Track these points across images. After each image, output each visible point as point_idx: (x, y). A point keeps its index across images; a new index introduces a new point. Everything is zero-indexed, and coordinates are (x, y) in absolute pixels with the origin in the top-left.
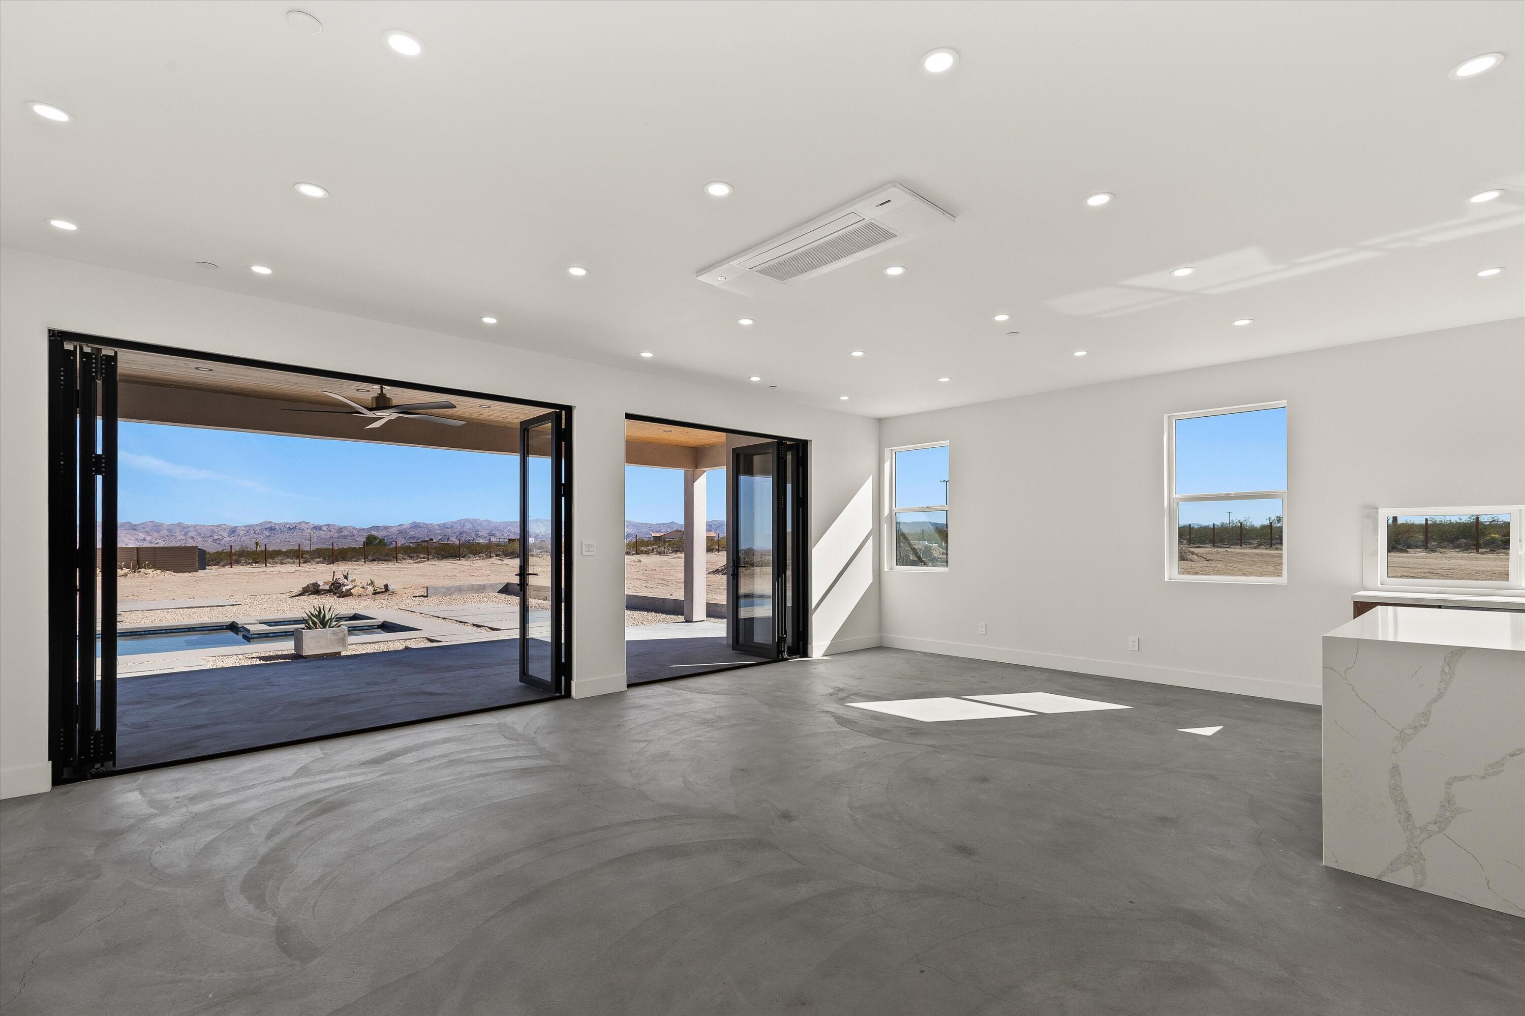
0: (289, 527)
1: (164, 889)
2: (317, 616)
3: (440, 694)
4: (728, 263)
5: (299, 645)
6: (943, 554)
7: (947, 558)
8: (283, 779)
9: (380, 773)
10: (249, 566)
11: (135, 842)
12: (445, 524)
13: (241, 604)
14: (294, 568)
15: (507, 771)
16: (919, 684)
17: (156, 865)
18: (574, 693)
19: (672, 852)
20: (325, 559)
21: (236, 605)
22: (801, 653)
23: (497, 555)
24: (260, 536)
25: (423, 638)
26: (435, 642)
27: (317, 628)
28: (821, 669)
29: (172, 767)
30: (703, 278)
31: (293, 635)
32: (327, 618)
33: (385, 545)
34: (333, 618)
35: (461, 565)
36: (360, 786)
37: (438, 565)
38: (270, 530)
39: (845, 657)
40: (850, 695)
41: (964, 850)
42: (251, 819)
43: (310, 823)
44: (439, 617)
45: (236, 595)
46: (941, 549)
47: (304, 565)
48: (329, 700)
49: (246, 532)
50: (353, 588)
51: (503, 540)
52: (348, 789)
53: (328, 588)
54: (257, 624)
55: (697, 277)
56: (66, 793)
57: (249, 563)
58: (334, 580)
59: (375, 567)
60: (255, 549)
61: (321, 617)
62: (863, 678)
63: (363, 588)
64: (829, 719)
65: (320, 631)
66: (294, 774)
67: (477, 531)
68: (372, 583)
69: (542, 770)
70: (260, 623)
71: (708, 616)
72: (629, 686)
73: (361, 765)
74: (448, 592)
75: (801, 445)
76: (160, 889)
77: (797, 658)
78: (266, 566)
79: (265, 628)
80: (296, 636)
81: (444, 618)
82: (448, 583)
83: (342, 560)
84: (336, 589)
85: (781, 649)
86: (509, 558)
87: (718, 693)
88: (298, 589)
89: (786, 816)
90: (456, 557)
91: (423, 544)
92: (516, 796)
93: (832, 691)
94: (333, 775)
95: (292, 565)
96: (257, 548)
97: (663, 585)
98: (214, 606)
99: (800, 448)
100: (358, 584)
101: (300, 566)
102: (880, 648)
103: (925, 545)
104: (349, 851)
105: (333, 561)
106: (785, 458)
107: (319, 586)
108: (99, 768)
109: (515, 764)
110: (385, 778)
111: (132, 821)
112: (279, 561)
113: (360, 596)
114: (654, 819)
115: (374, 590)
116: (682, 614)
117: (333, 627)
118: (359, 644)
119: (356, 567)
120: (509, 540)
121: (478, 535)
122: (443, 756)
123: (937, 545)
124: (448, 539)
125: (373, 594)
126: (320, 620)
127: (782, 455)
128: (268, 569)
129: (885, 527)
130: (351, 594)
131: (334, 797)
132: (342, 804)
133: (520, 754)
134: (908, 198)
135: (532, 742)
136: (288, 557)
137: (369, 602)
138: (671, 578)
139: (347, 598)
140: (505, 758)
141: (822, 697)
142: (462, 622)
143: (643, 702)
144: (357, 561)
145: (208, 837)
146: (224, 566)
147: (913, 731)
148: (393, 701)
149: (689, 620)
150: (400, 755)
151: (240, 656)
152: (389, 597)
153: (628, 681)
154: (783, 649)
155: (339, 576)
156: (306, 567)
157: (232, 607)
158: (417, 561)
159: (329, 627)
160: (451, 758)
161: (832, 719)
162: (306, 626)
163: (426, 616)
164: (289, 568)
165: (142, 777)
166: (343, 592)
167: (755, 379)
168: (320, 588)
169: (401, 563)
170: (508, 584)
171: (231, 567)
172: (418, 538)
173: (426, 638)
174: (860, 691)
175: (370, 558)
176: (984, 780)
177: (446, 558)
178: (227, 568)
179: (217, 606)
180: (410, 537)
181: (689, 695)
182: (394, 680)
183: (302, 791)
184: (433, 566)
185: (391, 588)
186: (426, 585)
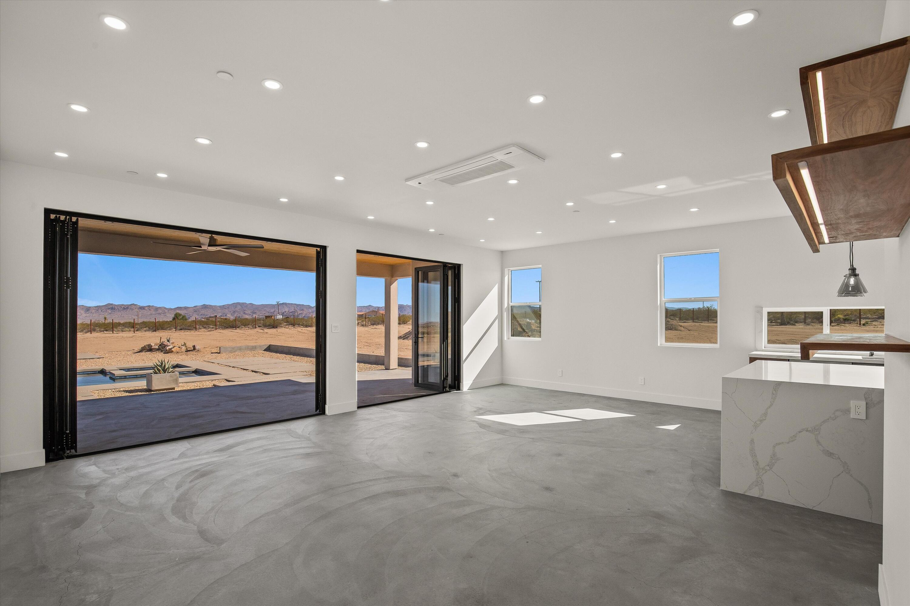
0: (124, 308)
1: (132, 513)
2: (161, 366)
3: (248, 413)
4: (423, 176)
5: (149, 382)
6: (538, 327)
7: (540, 330)
8: (173, 460)
9: (227, 456)
10: (102, 333)
11: (104, 491)
12: (223, 306)
13: (104, 358)
14: (131, 334)
15: (298, 455)
16: (524, 405)
17: (121, 502)
18: (327, 412)
19: (397, 494)
20: (149, 328)
21: (101, 358)
22: (457, 388)
23: (259, 327)
24: (105, 313)
25: (223, 379)
26: (231, 382)
27: (160, 373)
28: (468, 397)
29: (108, 453)
30: (409, 183)
31: (145, 377)
32: (166, 367)
33: (186, 319)
34: (170, 367)
35: (237, 333)
36: (218, 463)
37: (223, 333)
38: (111, 309)
39: (482, 390)
40: (486, 412)
41: (548, 489)
42: (163, 480)
43: (197, 481)
44: (230, 366)
45: (99, 352)
46: (537, 324)
47: (137, 332)
48: (183, 416)
49: (96, 311)
50: (173, 348)
51: (261, 317)
52: (212, 464)
53: (158, 348)
54: (118, 370)
55: (405, 182)
56: (55, 466)
57: (102, 331)
58: (161, 342)
59: (182, 334)
60: (104, 322)
61: (163, 367)
62: (493, 402)
63: (179, 347)
64: (475, 425)
65: (162, 375)
66: (178, 457)
67: (244, 311)
68: (185, 344)
69: (317, 454)
70: (120, 370)
71: (398, 366)
72: (359, 407)
73: (214, 452)
74: (233, 350)
75: (457, 267)
76: (129, 513)
77: (454, 391)
78: (113, 333)
79: (123, 373)
80: (148, 378)
81: (233, 367)
82: (231, 344)
83: (161, 330)
84: (162, 348)
85: (445, 386)
86: (267, 329)
87: (410, 412)
88: (138, 348)
89: (456, 475)
90: (234, 328)
91: (211, 319)
92: (307, 468)
93: (476, 409)
94: (201, 457)
95: (129, 332)
96: (105, 321)
97: (367, 346)
98: (87, 359)
99: (456, 269)
100: (176, 345)
101: (134, 333)
102: (502, 385)
103: (527, 322)
104: (223, 495)
105: (155, 330)
106: (447, 275)
107: (152, 346)
108: (69, 453)
109: (302, 451)
110: (230, 458)
111: (98, 481)
112: (120, 330)
113: (178, 352)
114: (385, 478)
115: (186, 349)
116: (383, 364)
117: (170, 372)
118: (184, 383)
119: (171, 334)
120: (266, 316)
121: (245, 313)
122: (260, 447)
123: (534, 321)
124: (226, 315)
125: (186, 351)
126: (161, 369)
127: (445, 273)
128: (115, 335)
129: (505, 314)
130: (172, 352)
131: (205, 469)
132: (211, 472)
133: (303, 446)
134: (521, 152)
135: (309, 439)
136: (126, 327)
137: (184, 357)
138: (371, 341)
139: (170, 354)
140: (295, 448)
141: (470, 413)
142: (245, 369)
143: (368, 417)
144: (171, 330)
145: (144, 488)
146: (86, 332)
147: (522, 431)
148: (222, 417)
149: (387, 369)
150: (235, 447)
151: (113, 390)
152: (196, 353)
153: (358, 405)
154: (446, 386)
155: (164, 340)
156: (138, 334)
157: (98, 359)
158: (208, 330)
159: (168, 373)
160: (265, 448)
161: (477, 425)
162: (154, 372)
163: (222, 365)
164: (128, 334)
165: (93, 458)
166: (167, 350)
167: (432, 230)
168: (153, 347)
169: (199, 331)
170: (270, 345)
171: (91, 334)
172: (207, 315)
173: (225, 379)
174: (492, 410)
175: (179, 328)
176: (560, 455)
177: (227, 328)
178: (88, 334)
179: (89, 359)
180: (201, 314)
181: (394, 413)
182: (219, 405)
183: (186, 465)
184: (219, 333)
185: (197, 347)
186: (219, 345)
